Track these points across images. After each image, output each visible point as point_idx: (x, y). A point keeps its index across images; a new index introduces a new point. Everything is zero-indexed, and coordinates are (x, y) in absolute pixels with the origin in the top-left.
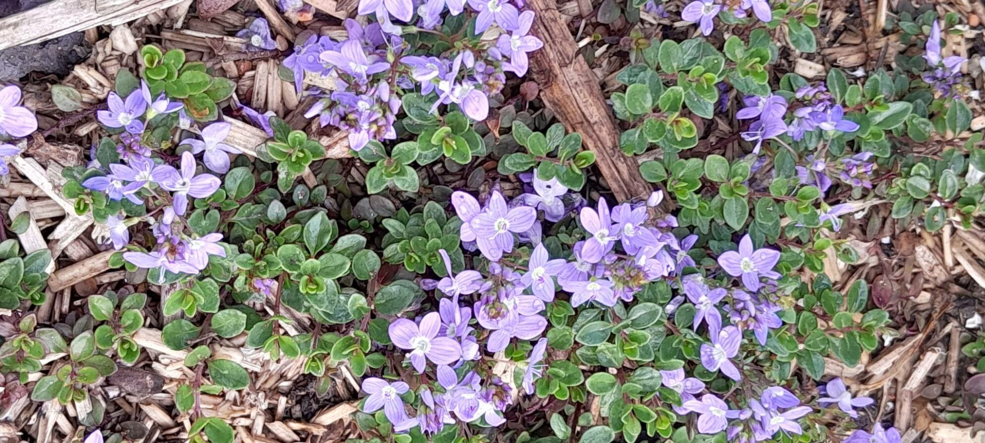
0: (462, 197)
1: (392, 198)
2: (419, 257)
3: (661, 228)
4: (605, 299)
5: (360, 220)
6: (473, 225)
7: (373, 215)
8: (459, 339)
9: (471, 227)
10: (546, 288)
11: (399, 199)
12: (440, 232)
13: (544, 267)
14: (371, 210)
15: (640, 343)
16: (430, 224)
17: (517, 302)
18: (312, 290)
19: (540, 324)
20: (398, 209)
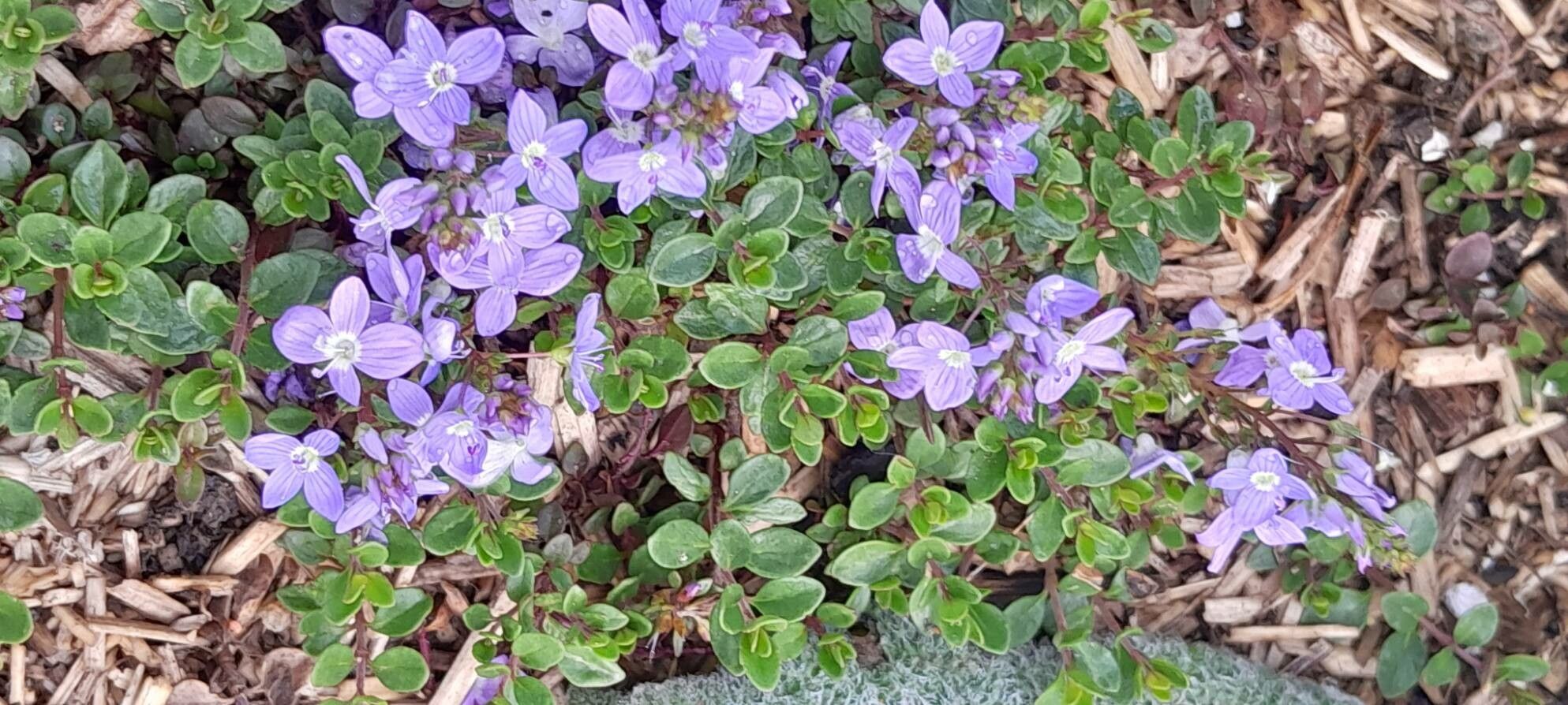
0: (347, 37)
1: (248, 99)
2: (310, 188)
3: (762, 25)
4: (683, 184)
5: (194, 156)
6: (381, 85)
7: (217, 141)
8: (418, 325)
9: (377, 90)
10: (559, 184)
11: (262, 100)
12: (346, 135)
13: (542, 141)
14: (212, 132)
15: (771, 257)
16: (320, 123)
17: (511, 226)
18: (103, 288)
19: (569, 259)
20: (261, 117)
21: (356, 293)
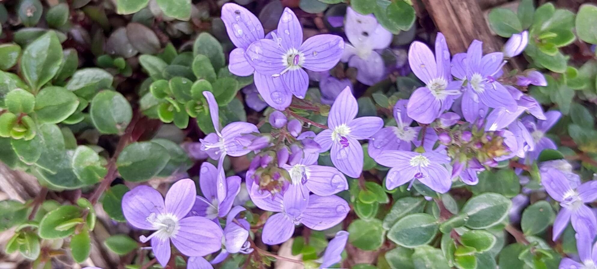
0: (237, 13)
1: (159, 32)
2: (179, 104)
3: (520, 88)
4: (434, 181)
5: (114, 57)
6: (250, 54)
7: (130, 52)
8: (222, 221)
9: (247, 56)
10: (351, 158)
11: (167, 34)
12: (214, 75)
13: (349, 125)
14: (129, 45)
15: (479, 249)
16: (199, 63)
17: (308, 174)
18: (18, 134)
19: (340, 209)
20: (163, 46)
21: (188, 190)
